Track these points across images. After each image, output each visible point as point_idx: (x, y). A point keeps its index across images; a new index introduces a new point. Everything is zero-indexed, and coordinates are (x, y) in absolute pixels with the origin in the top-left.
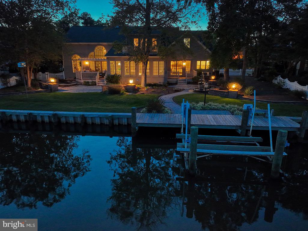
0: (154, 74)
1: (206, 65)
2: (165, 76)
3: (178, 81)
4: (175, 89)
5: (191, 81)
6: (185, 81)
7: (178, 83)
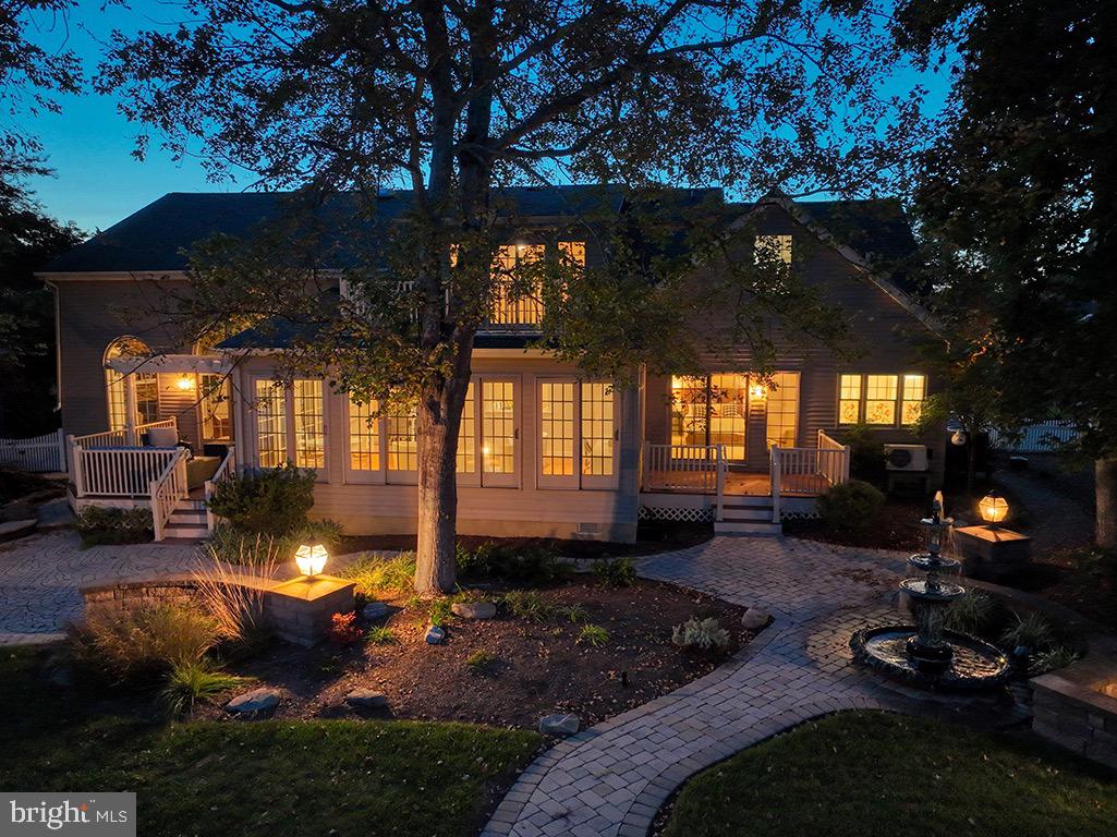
0: (547, 471)
1: (899, 402)
2: (622, 477)
3: (721, 514)
4: (688, 641)
5: (810, 510)
6: (764, 515)
7: (717, 527)
